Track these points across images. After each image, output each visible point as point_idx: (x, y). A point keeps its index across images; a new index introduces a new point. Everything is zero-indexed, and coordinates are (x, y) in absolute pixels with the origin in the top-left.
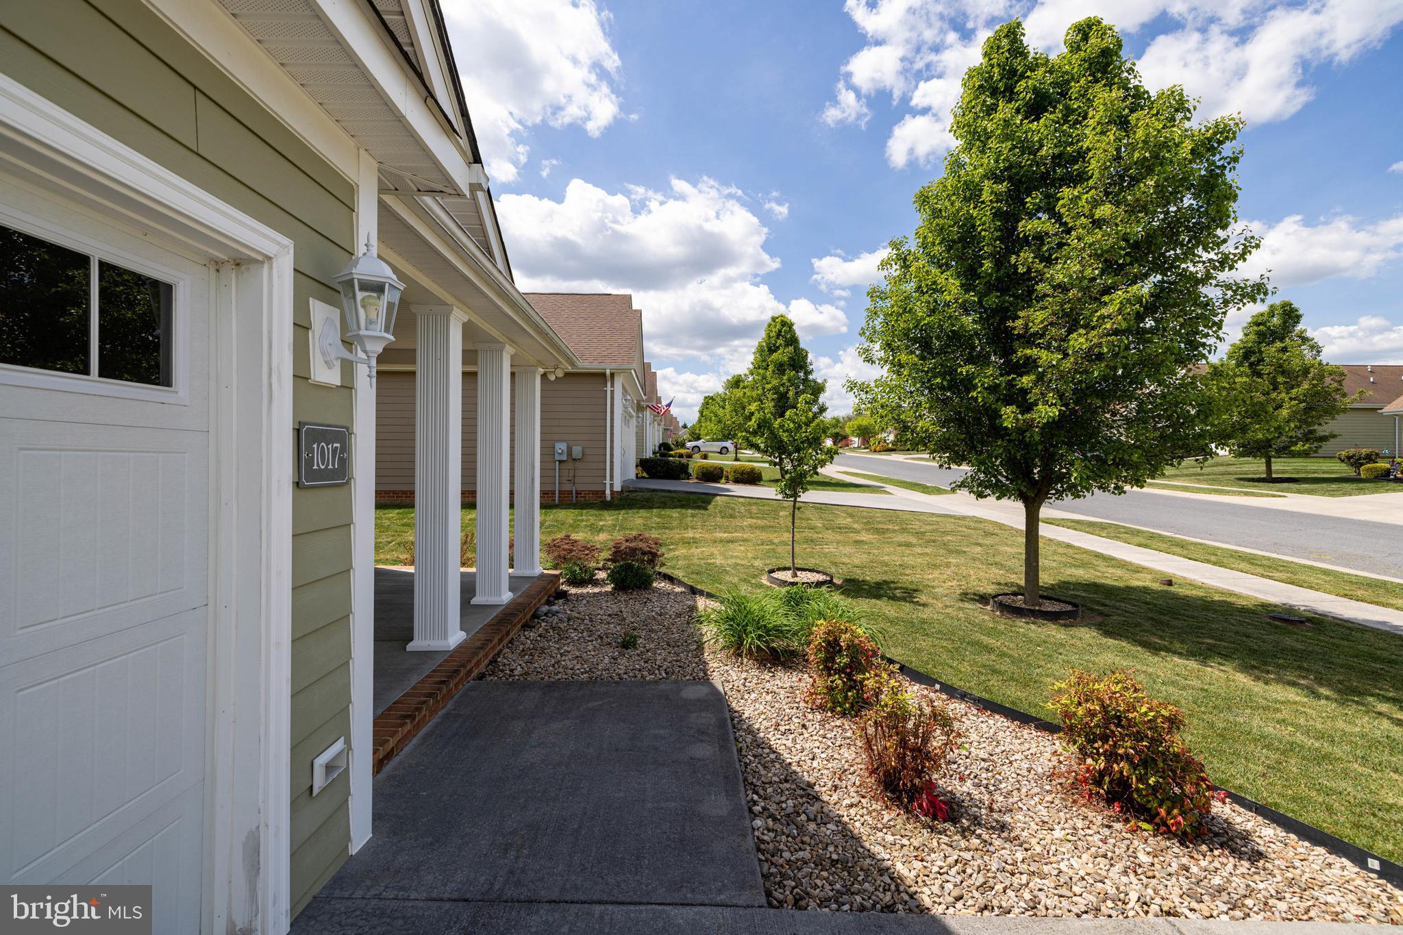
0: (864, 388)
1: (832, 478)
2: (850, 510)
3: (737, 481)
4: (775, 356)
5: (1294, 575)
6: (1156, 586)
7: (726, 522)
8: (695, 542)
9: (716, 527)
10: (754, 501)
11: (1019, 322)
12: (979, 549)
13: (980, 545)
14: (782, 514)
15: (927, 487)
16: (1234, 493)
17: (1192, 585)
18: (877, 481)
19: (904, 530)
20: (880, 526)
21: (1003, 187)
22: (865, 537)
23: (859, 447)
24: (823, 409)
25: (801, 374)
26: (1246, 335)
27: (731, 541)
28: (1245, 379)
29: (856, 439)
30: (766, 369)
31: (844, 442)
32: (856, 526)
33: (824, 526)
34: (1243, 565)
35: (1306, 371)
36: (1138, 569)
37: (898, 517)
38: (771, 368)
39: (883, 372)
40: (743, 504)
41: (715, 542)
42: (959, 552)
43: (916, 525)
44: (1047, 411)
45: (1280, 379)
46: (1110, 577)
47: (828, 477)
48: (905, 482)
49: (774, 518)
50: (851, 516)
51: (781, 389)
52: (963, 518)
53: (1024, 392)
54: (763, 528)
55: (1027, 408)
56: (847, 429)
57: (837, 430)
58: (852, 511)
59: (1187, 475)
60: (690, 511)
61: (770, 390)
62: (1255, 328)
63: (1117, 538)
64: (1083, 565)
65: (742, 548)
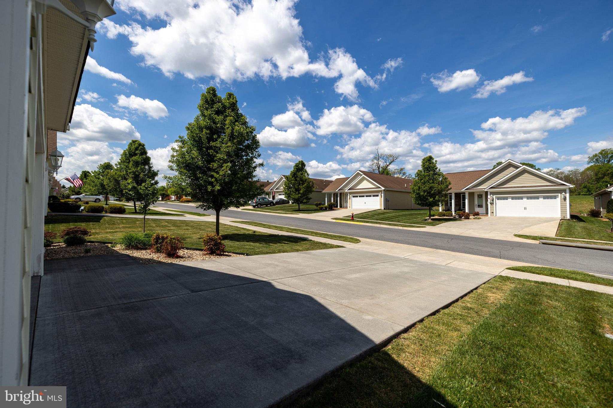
0: (170, 178)
1: (160, 212)
2: (167, 220)
3: (112, 212)
4: (134, 158)
5: (281, 229)
6: (253, 233)
7: (111, 226)
8: (97, 233)
9: (106, 228)
10: (124, 218)
11: (211, 166)
12: (210, 229)
13: (211, 228)
14: (137, 222)
15: (200, 214)
16: (289, 214)
17: (260, 232)
18: (180, 212)
19: (187, 226)
20: (178, 225)
21: (208, 132)
22: (172, 228)
23: (174, 200)
24: (156, 183)
25: (147, 167)
26: (294, 169)
27: (116, 232)
28: (293, 182)
29: (173, 197)
30: (129, 163)
31: (167, 198)
32: (169, 225)
33: (156, 226)
34: (274, 228)
35: (306, 180)
36: (250, 230)
37: (186, 222)
38: (131, 163)
39: (177, 173)
40: (119, 220)
41: (107, 233)
42: (203, 230)
43: (192, 224)
44: (218, 188)
45: (301, 182)
46: (242, 232)
47: (158, 211)
48: (192, 213)
49: (134, 224)
50: (167, 222)
51: (137, 173)
52: (209, 222)
53: (212, 182)
54: (129, 227)
55: (213, 186)
56: (169, 192)
57: (164, 192)
58: (168, 221)
59: (282, 209)
60: (91, 223)
61: (130, 173)
62: (296, 167)
63: (251, 225)
64: (237, 230)
65: (121, 234)
